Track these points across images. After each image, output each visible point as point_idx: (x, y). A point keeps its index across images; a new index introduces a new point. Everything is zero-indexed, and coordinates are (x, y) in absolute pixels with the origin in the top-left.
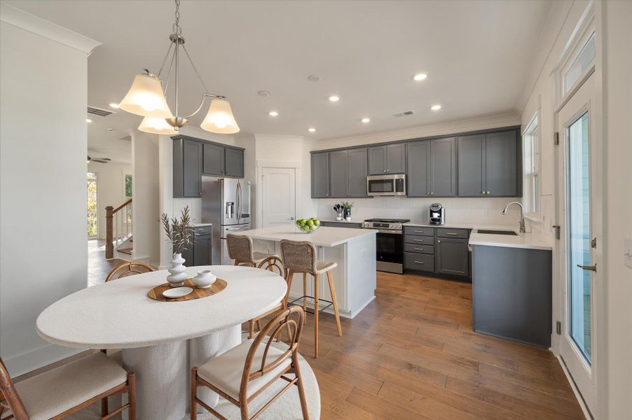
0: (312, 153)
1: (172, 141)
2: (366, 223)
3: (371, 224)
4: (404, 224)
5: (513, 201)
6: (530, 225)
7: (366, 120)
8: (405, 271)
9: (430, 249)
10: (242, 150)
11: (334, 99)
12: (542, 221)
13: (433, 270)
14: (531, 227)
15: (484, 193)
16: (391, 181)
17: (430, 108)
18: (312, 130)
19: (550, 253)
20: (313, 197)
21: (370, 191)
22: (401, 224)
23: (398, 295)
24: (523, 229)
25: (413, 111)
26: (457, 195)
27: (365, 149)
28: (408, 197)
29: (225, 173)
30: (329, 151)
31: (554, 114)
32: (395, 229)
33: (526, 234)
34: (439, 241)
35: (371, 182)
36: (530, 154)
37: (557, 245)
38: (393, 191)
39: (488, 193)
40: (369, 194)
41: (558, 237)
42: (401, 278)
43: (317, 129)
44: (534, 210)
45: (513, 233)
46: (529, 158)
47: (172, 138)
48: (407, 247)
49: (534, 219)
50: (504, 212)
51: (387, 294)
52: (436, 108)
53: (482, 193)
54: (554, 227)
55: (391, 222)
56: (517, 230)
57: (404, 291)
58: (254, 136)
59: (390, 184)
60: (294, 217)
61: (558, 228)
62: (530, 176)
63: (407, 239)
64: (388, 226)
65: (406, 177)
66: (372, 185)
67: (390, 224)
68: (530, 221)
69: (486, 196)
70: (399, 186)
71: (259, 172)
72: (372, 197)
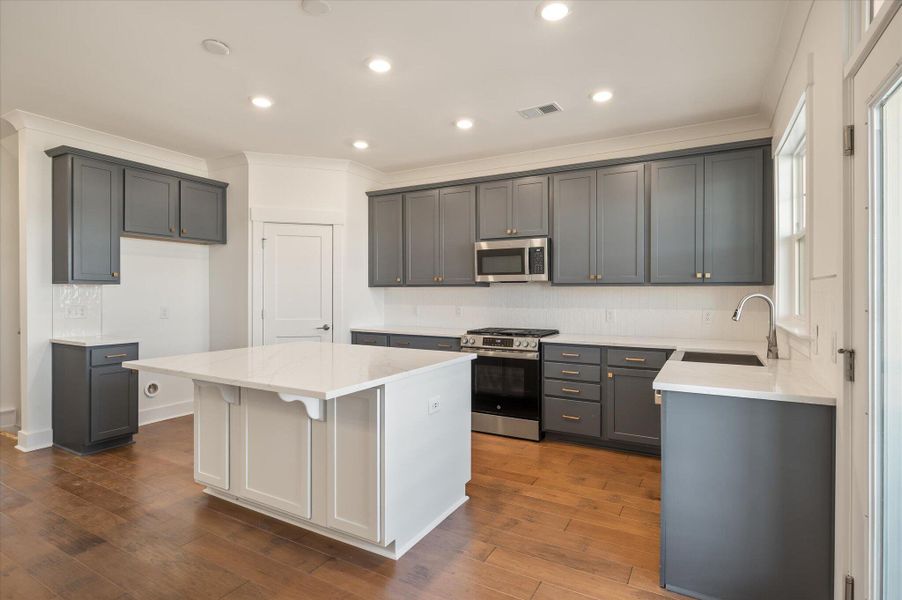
0: (372, 196)
1: (50, 159)
2: (469, 336)
3: (479, 340)
4: (543, 340)
5: (757, 292)
6: (788, 343)
7: (465, 124)
8: (543, 436)
9: (592, 392)
10: (222, 187)
11: (380, 66)
12: (814, 336)
13: (597, 435)
14: (790, 347)
15: (699, 275)
16: (520, 252)
17: (590, 97)
18: (361, 145)
19: (830, 411)
20: (373, 283)
21: (480, 273)
22: (536, 340)
23: (516, 491)
24: (773, 350)
25: (557, 104)
26: (648, 280)
27: (473, 187)
28: (554, 284)
29: (180, 232)
30: (403, 192)
31: (845, 81)
32: (525, 348)
33: (779, 361)
34: (610, 375)
35: (482, 254)
36: (789, 196)
37: (848, 395)
38: (523, 272)
39: (708, 275)
40: (479, 279)
41: (850, 376)
42: (534, 449)
43: (371, 144)
44: (797, 313)
45: (752, 360)
46: (788, 203)
47: (48, 153)
48: (549, 386)
49: (796, 331)
50: (735, 315)
51: (495, 491)
52: (603, 96)
53: (695, 275)
54: (841, 351)
55: (517, 335)
56: (762, 354)
57: (533, 481)
58: (243, 156)
59: (519, 257)
60: (330, 326)
61: (850, 355)
62: (789, 240)
63: (549, 369)
64: (511, 343)
65: (550, 243)
66: (485, 259)
67: (515, 339)
68: (788, 334)
69: (703, 282)
70: (536, 262)
71: (255, 231)
72: (487, 284)
